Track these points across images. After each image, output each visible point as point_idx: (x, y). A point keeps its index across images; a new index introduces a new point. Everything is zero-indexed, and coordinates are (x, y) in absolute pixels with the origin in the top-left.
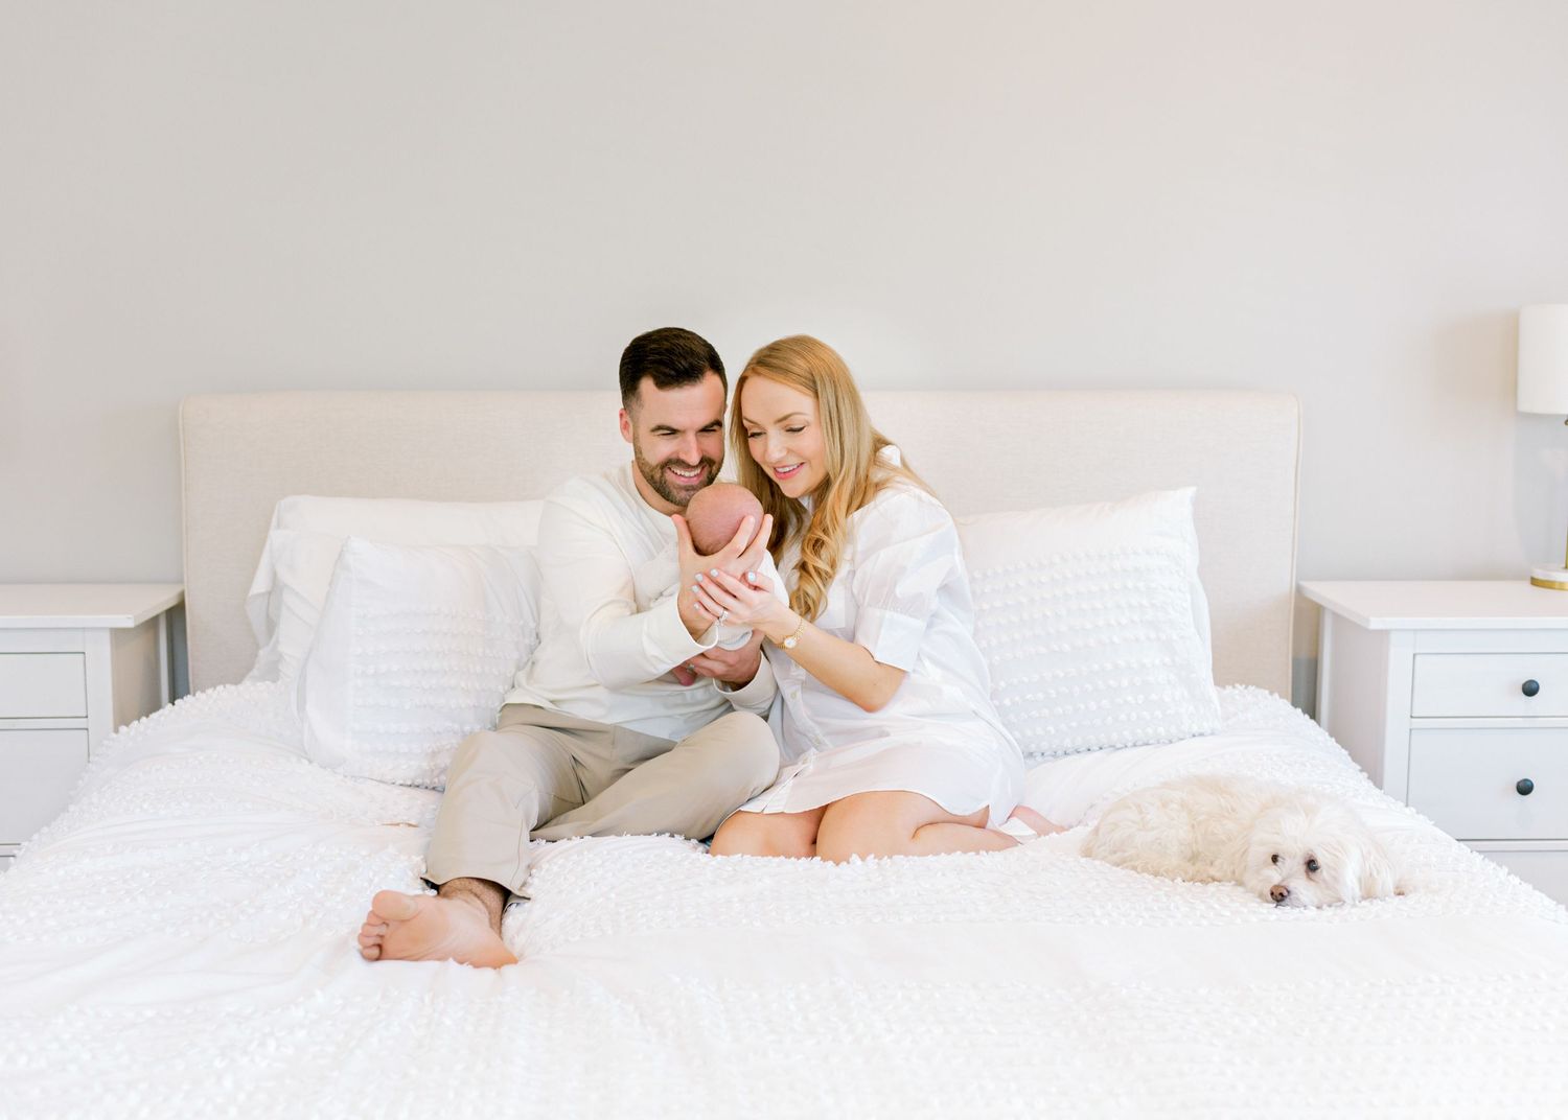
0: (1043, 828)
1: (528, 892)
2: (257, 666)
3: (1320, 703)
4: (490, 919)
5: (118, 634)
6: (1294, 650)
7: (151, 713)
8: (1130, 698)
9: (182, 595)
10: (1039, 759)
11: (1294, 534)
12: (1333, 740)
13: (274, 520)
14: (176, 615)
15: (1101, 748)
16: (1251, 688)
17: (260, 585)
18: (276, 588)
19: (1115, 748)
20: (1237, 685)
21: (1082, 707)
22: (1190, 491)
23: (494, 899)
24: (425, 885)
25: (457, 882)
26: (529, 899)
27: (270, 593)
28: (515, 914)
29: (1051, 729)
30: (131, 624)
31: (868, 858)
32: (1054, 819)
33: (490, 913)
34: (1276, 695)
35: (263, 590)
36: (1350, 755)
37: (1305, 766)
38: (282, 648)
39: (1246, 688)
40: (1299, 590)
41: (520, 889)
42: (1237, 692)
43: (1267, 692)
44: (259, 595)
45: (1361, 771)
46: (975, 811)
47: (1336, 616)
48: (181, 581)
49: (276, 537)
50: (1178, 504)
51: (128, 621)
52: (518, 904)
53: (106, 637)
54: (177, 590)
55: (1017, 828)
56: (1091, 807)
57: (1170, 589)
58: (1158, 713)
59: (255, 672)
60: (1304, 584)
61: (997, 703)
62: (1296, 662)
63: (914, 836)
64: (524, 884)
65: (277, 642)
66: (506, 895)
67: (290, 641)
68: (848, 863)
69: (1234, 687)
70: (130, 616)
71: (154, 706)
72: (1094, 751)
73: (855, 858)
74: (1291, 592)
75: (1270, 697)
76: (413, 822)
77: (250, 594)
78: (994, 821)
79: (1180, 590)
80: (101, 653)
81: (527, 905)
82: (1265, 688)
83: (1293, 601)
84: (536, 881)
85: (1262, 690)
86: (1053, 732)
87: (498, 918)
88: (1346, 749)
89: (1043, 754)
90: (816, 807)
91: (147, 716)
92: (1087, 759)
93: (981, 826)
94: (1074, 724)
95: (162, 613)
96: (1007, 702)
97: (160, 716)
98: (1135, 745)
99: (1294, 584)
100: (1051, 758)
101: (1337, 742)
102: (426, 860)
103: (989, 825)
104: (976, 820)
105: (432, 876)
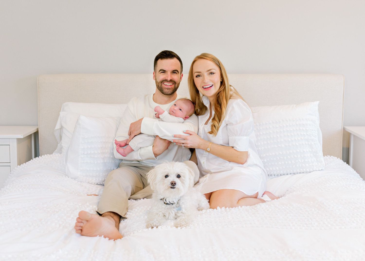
0: (273, 198)
1: (126, 216)
2: (57, 149)
3: (350, 160)
4: (116, 224)
5: (19, 140)
6: (343, 146)
7: (26, 162)
8: (300, 160)
9: (38, 129)
10: (273, 176)
11: (343, 113)
12: (355, 171)
13: (62, 109)
14: (36, 134)
15: (291, 174)
16: (332, 156)
17: (58, 127)
18: (62, 128)
19: (294, 174)
20: (328, 156)
21: (287, 163)
22: (318, 102)
23: (116, 218)
24: (97, 213)
25: (107, 213)
26: (127, 218)
27: (61, 129)
28: (123, 223)
29: (277, 168)
30: (22, 137)
31: (222, 208)
32: (277, 194)
33: (116, 222)
34: (339, 159)
35: (58, 128)
36: (360, 175)
37: (348, 179)
38: (62, 145)
39: (330, 156)
40: (344, 129)
41: (124, 216)
42: (328, 157)
43: (336, 158)
44: (58, 129)
45: (363, 180)
46: (255, 193)
47: (354, 136)
48: (38, 125)
49: (62, 114)
50: (314, 106)
51: (21, 136)
52: (123, 220)
53: (16, 140)
54: (37, 128)
55: (266, 198)
56: (287, 191)
57: (312, 130)
58: (307, 165)
59: (56, 150)
60: (345, 127)
61: (263, 160)
62: (343, 148)
63: (237, 203)
64: (126, 214)
65: (62, 143)
66: (120, 217)
67: (65, 143)
68: (216, 209)
69: (327, 156)
70: (22, 135)
71: (30, 158)
72: (289, 175)
73: (218, 208)
74: (342, 129)
75: (337, 159)
76: (97, 194)
77: (55, 129)
78: (260, 196)
79: (315, 131)
80: (14, 145)
81: (126, 220)
82: (336, 157)
83: (342, 131)
84: (128, 213)
85: (335, 157)
86: (278, 169)
87: (118, 224)
88: (359, 174)
89: (274, 175)
90: (209, 193)
91: (25, 163)
92: (286, 177)
93: (256, 198)
94: (284, 167)
95: (32, 134)
96: (265, 160)
97: (29, 163)
98: (300, 173)
99: (343, 128)
100: (276, 176)
101: (356, 172)
102: (98, 206)
103: (258, 197)
104: (255, 196)
105: (100, 211)
